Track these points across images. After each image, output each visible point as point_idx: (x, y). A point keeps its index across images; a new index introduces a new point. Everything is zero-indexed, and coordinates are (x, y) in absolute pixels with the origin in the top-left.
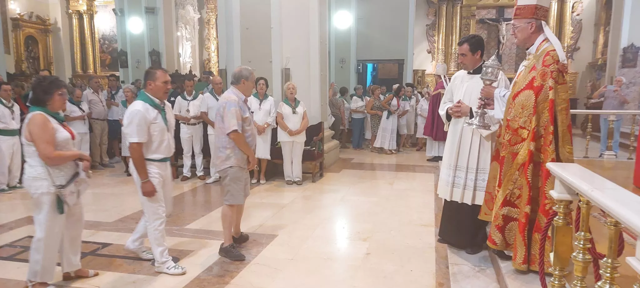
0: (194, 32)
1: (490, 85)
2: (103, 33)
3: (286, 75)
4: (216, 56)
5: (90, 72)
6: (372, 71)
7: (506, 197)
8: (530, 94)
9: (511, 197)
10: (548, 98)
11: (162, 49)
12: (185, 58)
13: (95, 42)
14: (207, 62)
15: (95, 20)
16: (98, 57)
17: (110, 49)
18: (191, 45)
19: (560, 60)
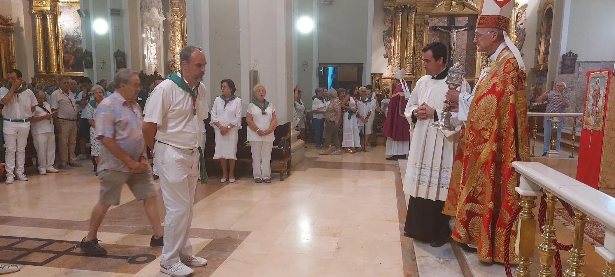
0: (159, 34)
1: (455, 89)
2: (67, 33)
3: (254, 77)
5: (54, 72)
6: (333, 74)
7: (469, 194)
8: (492, 98)
9: (473, 194)
10: (509, 102)
11: (127, 50)
12: (149, 59)
13: (58, 43)
14: (172, 63)
15: (59, 21)
16: (62, 57)
17: (74, 50)
18: (156, 46)
19: (520, 67)
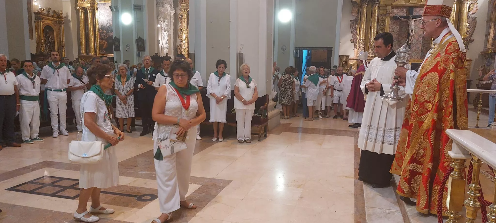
0: (171, 24)
1: (403, 66)
2: (102, 24)
3: (240, 58)
4: (186, 43)
5: (92, 54)
6: (306, 56)
7: (413, 156)
8: (435, 75)
9: (416, 156)
10: (450, 78)
11: (146, 37)
12: (163, 44)
13: (96, 31)
14: (180, 47)
15: (96, 15)
16: (98, 43)
17: (107, 37)
18: (168, 34)
19: (460, 49)
